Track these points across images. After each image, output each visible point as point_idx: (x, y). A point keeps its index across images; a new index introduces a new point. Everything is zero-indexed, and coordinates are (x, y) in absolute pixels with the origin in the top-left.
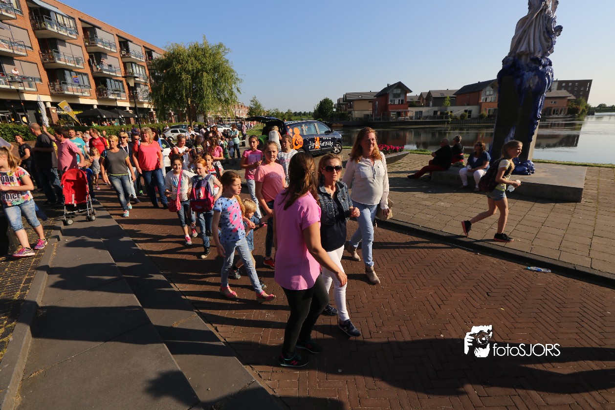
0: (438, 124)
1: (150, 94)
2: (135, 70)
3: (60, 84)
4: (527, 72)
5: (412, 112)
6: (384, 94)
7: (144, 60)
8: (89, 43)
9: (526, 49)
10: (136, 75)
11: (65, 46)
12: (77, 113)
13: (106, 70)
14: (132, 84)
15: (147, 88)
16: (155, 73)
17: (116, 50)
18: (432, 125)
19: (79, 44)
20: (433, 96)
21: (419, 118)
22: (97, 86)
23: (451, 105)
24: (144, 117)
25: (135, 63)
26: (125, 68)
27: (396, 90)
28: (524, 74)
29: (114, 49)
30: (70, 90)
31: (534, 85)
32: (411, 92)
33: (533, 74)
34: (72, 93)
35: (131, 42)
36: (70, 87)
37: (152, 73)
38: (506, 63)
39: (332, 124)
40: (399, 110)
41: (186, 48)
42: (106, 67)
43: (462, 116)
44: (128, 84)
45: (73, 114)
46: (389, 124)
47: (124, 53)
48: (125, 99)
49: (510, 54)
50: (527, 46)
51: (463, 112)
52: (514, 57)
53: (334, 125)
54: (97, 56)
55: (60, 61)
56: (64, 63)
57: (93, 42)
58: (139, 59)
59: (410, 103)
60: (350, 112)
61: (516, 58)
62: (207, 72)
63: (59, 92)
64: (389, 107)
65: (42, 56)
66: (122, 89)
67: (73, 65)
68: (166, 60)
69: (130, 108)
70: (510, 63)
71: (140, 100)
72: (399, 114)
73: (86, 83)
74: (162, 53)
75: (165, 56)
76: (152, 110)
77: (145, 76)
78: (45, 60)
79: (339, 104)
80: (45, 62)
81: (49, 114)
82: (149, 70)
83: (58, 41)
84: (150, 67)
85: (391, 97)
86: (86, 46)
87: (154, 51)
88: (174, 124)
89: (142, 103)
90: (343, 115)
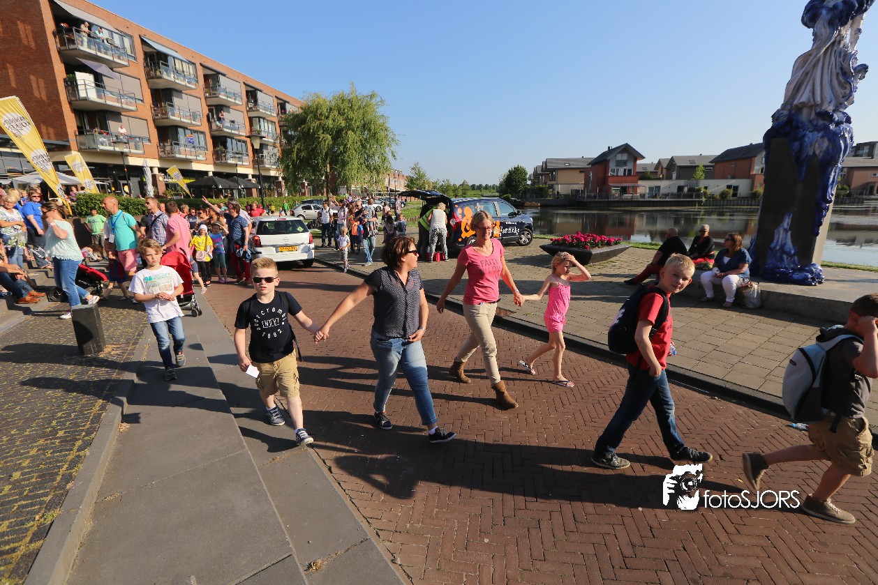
0: (684, 206)
1: (278, 159)
2: (262, 127)
3: (171, 145)
4: (812, 132)
5: (643, 187)
6: (602, 162)
7: (275, 115)
8: (210, 94)
9: (809, 98)
10: (263, 134)
11: (182, 98)
12: (188, 181)
13: (227, 127)
14: (257, 146)
15: (276, 150)
16: (287, 131)
17: (241, 102)
18: (674, 206)
19: (198, 95)
20: (678, 165)
21: (655, 196)
22: (214, 147)
23: (706, 178)
24: (269, 188)
25: (264, 119)
26: (251, 124)
27: (620, 155)
28: (804, 136)
29: (239, 101)
30: (182, 152)
31: (821, 152)
32: (643, 158)
33: (820, 135)
34: (183, 156)
35: (261, 91)
36: (182, 148)
37: (283, 131)
38: (777, 120)
39: (524, 203)
40: (624, 185)
41: (328, 99)
42: (228, 124)
43: (723, 195)
44: (252, 145)
45: (183, 183)
46: (609, 204)
47: (251, 105)
48: (248, 164)
49: (784, 106)
50: (811, 94)
51: (725, 189)
52: (790, 111)
53: (528, 203)
54: (216, 110)
55: (174, 116)
56: (178, 119)
57: (215, 92)
58: (269, 113)
59: (642, 174)
60: (551, 187)
61: (793, 112)
62: (353, 130)
63: (169, 156)
64: (610, 179)
65: (154, 110)
66: (244, 152)
67: (189, 121)
68: (301, 114)
69: (254, 176)
70: (783, 119)
71: (267, 166)
72: (624, 190)
73: (202, 144)
74: (299, 106)
75: (302, 108)
76: (280, 179)
77: (275, 135)
78: (157, 115)
79: (536, 175)
80: (156, 117)
81: (155, 184)
82: (280, 126)
83: (174, 93)
84: (282, 123)
85: (612, 166)
86: (206, 98)
87: (288, 103)
88: (308, 197)
89: (269, 170)
90: (541, 189)
